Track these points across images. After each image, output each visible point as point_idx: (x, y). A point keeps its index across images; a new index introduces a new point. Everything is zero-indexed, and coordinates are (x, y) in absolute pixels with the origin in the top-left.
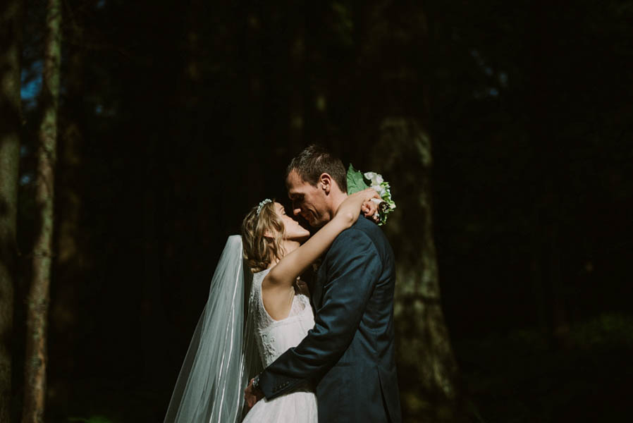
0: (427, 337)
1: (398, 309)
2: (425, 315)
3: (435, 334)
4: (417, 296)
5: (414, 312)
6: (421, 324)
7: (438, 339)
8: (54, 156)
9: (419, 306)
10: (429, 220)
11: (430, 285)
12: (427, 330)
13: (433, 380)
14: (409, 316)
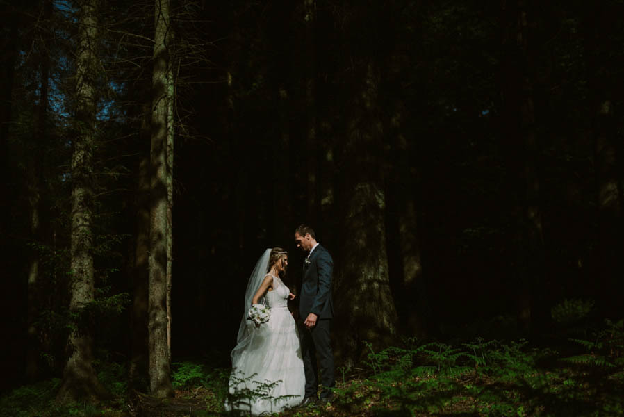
0: (380, 302)
1: (364, 287)
2: (380, 289)
3: (384, 300)
4: (375, 280)
5: (373, 288)
6: (377, 295)
7: (386, 303)
8: (171, 203)
9: (376, 285)
10: (383, 238)
11: (383, 274)
12: (380, 297)
13: (382, 323)
14: (370, 291)
